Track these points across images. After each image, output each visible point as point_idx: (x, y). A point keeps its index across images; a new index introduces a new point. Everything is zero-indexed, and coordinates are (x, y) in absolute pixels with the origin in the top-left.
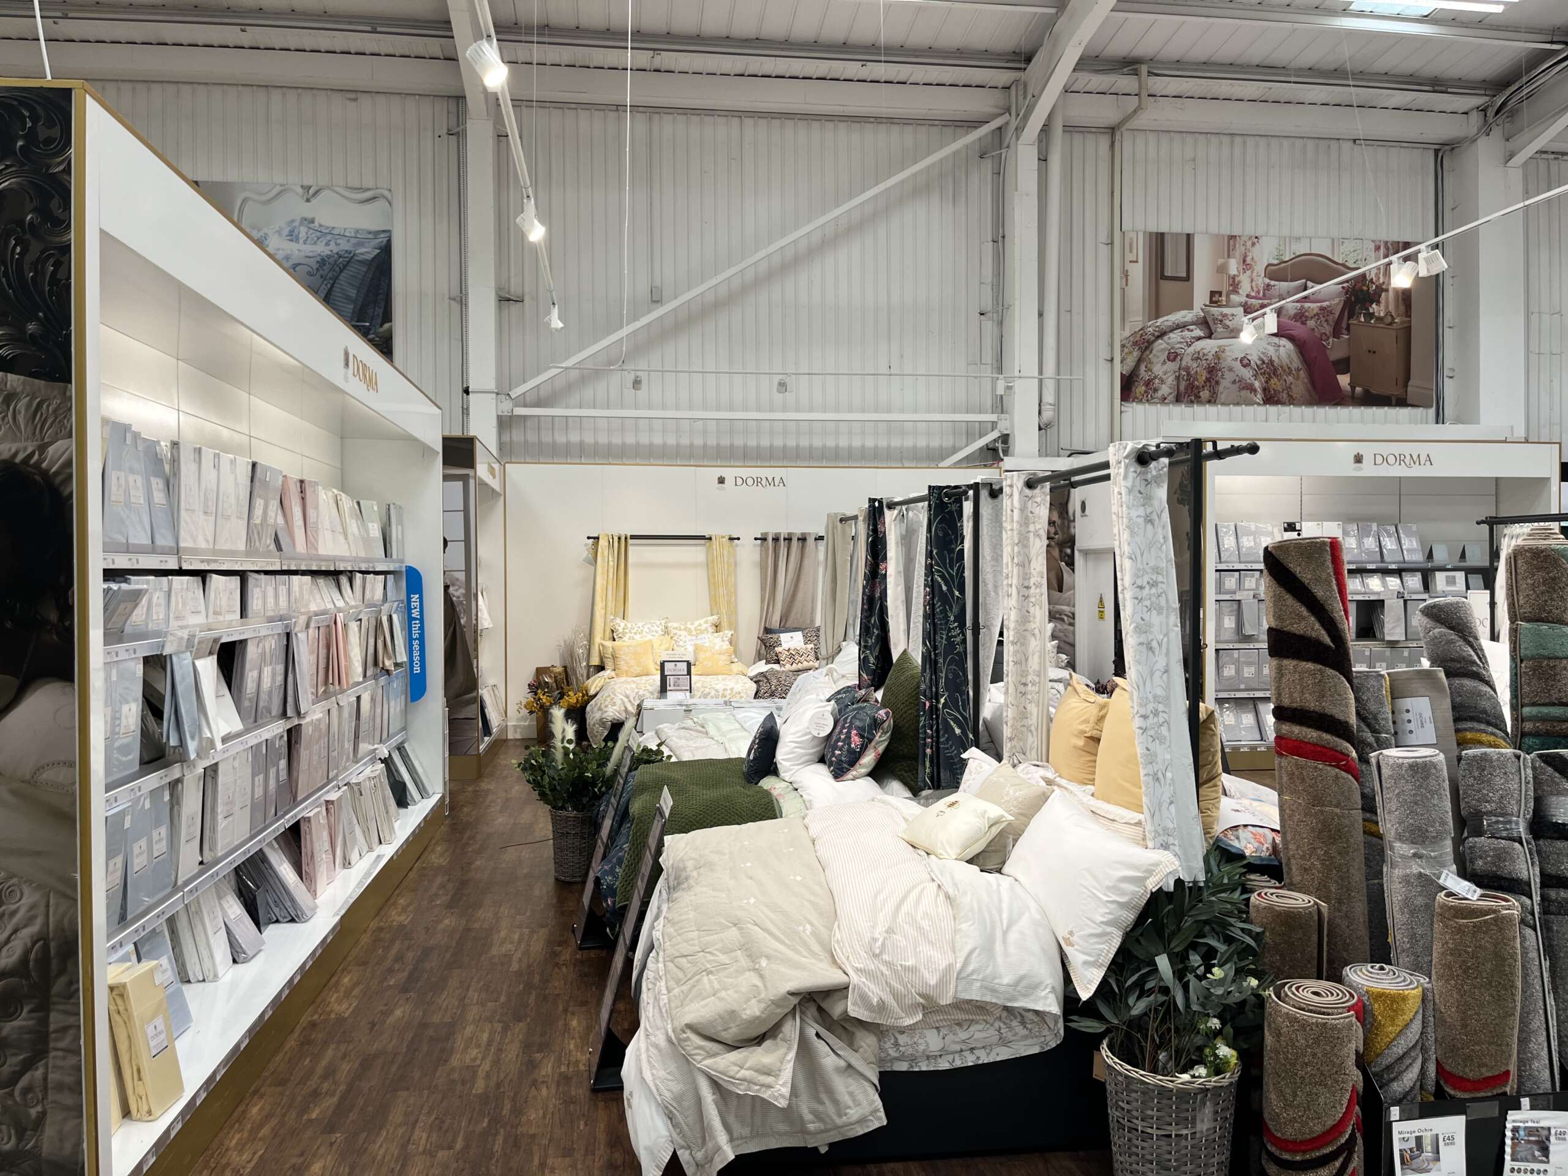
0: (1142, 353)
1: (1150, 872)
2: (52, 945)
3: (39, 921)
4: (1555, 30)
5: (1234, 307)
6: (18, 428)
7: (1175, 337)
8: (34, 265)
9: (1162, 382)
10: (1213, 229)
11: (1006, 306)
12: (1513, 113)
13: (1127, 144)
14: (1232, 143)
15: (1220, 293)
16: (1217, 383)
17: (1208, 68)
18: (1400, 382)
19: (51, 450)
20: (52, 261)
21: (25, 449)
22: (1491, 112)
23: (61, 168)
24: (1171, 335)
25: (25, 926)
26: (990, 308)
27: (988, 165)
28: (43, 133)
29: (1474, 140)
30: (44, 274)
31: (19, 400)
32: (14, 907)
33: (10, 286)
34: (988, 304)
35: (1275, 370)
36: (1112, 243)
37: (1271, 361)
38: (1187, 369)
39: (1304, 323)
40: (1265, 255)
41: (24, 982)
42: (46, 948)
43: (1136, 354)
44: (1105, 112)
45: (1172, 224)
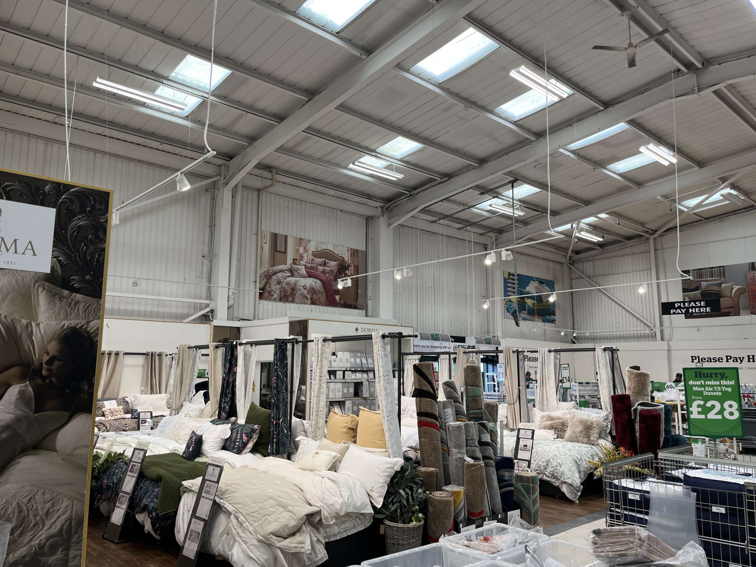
0: (268, 280)
1: (395, 465)
2: (73, 521)
3: (69, 512)
4: (407, 187)
5: (301, 265)
6: (79, 314)
7: (280, 275)
8: (90, 255)
9: (275, 292)
10: (294, 235)
11: (214, 254)
12: (390, 211)
13: (263, 196)
14: (301, 204)
15: (296, 260)
16: (295, 295)
17: (296, 175)
18: (355, 300)
19: (91, 323)
20: (98, 253)
21: (81, 323)
22: (385, 209)
23: (104, 220)
24: (279, 274)
25: (63, 515)
26: (207, 255)
27: (209, 196)
28: (98, 206)
29: (379, 217)
30: (94, 258)
31: (80, 304)
32: (58, 507)
33: (80, 261)
34: (206, 253)
35: (315, 291)
36: (257, 235)
37: (314, 288)
38: (284, 288)
39: (325, 275)
40: (312, 247)
41: (60, 539)
42: (71, 523)
43: (265, 280)
44: (258, 183)
45: (281, 231)
